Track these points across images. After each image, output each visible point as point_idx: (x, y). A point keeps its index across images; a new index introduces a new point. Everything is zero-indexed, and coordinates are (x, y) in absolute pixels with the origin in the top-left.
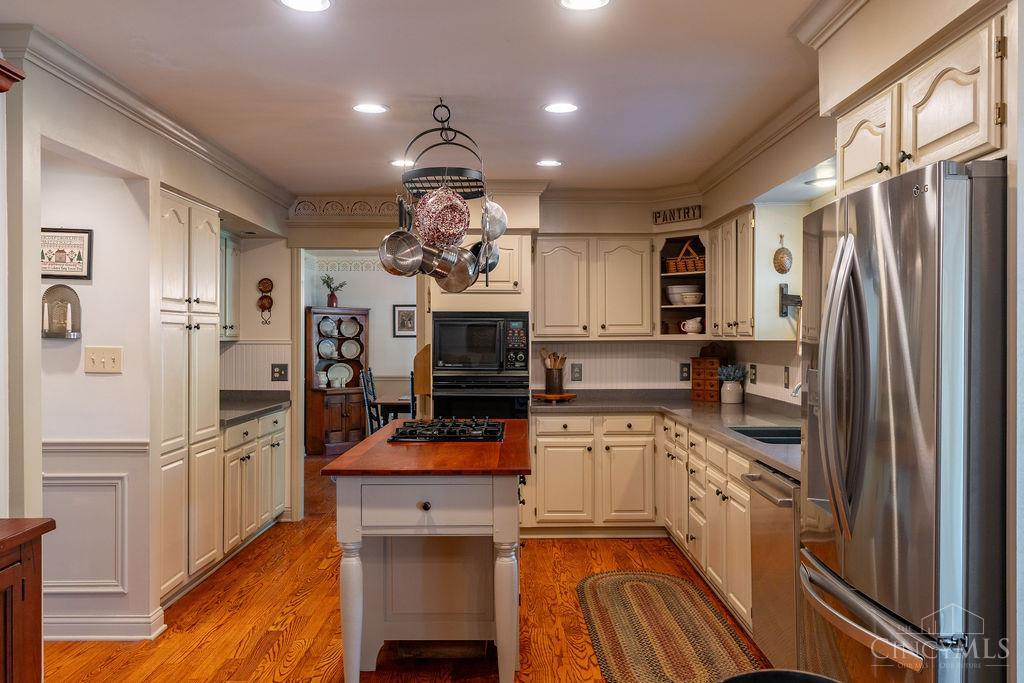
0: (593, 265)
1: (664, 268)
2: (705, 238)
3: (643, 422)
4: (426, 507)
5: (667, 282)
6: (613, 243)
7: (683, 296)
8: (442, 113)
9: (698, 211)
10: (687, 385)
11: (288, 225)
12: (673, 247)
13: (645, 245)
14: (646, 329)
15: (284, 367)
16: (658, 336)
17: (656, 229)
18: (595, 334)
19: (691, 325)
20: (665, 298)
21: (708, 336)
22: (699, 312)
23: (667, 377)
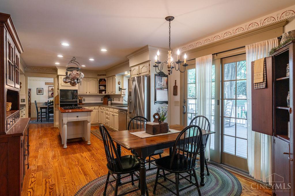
0: (87, 82)
1: (99, 83)
2: (106, 79)
3: (97, 107)
4: (78, 117)
5: (100, 85)
6: (91, 79)
7: (102, 88)
8: (74, 59)
9: (105, 75)
10: (102, 102)
11: (25, 72)
12: (101, 80)
13: (96, 80)
14: (96, 93)
15: (24, 100)
16: (98, 94)
17: (98, 77)
18: (88, 94)
19: (104, 92)
20: (99, 88)
21: (107, 94)
22: (105, 90)
23: (99, 101)
